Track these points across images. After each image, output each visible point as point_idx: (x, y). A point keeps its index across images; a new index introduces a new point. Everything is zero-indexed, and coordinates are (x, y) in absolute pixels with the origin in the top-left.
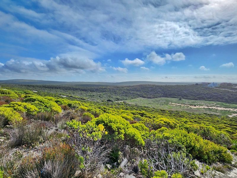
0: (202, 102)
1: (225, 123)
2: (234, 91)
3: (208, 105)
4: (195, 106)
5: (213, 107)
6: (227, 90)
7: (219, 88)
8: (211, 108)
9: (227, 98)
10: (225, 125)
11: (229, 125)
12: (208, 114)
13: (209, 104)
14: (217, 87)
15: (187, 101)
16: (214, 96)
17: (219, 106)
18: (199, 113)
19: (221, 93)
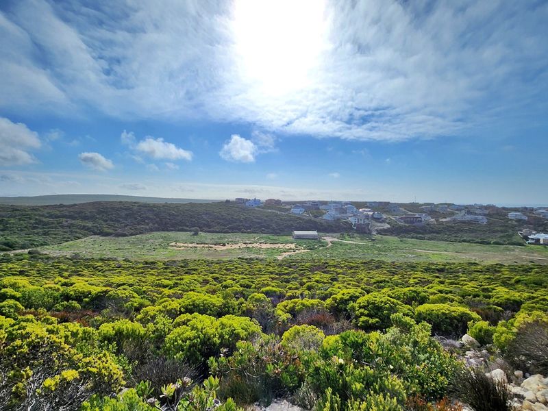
0: (237, 236)
1: (271, 273)
2: (283, 213)
3: (247, 242)
4: (224, 245)
5: (255, 245)
6: (274, 211)
7: (263, 208)
8: (250, 246)
9: (274, 226)
10: (271, 276)
11: (277, 274)
12: (246, 259)
13: (249, 239)
14: (259, 207)
15: (209, 236)
16: (257, 223)
17: (263, 241)
18: (228, 259)
19: (267, 216)
